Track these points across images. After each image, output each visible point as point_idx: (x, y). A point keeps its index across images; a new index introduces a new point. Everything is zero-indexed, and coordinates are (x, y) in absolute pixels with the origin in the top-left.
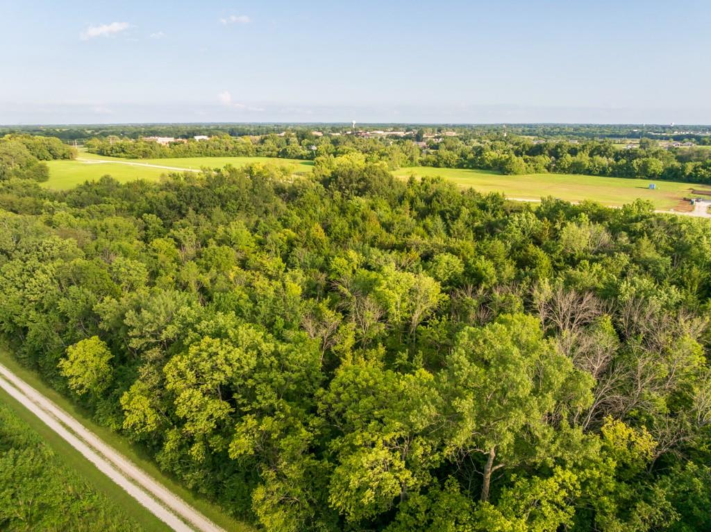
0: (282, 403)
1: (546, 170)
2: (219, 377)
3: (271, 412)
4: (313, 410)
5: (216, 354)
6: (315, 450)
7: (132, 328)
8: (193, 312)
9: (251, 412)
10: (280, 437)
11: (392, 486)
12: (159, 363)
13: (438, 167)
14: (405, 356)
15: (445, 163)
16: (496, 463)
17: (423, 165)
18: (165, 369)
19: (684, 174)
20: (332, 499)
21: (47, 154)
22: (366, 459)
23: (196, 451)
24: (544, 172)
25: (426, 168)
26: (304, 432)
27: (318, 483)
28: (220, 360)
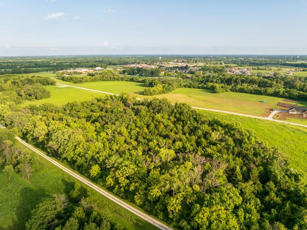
0: (139, 180)
1: (230, 91)
2: (127, 175)
3: (137, 182)
4: (145, 182)
5: (127, 171)
6: (146, 189)
7: (107, 163)
8: (120, 161)
9: (134, 182)
10: (139, 187)
11: (158, 195)
12: (114, 172)
13: (191, 88)
14: (164, 171)
15: (193, 86)
16: (175, 191)
17: (185, 87)
18: (116, 173)
19: (279, 94)
20: (148, 198)
21: (46, 83)
22: (154, 191)
23: (122, 189)
24: (229, 92)
25: (186, 88)
26: (143, 186)
27: (146, 195)
28: (128, 172)
